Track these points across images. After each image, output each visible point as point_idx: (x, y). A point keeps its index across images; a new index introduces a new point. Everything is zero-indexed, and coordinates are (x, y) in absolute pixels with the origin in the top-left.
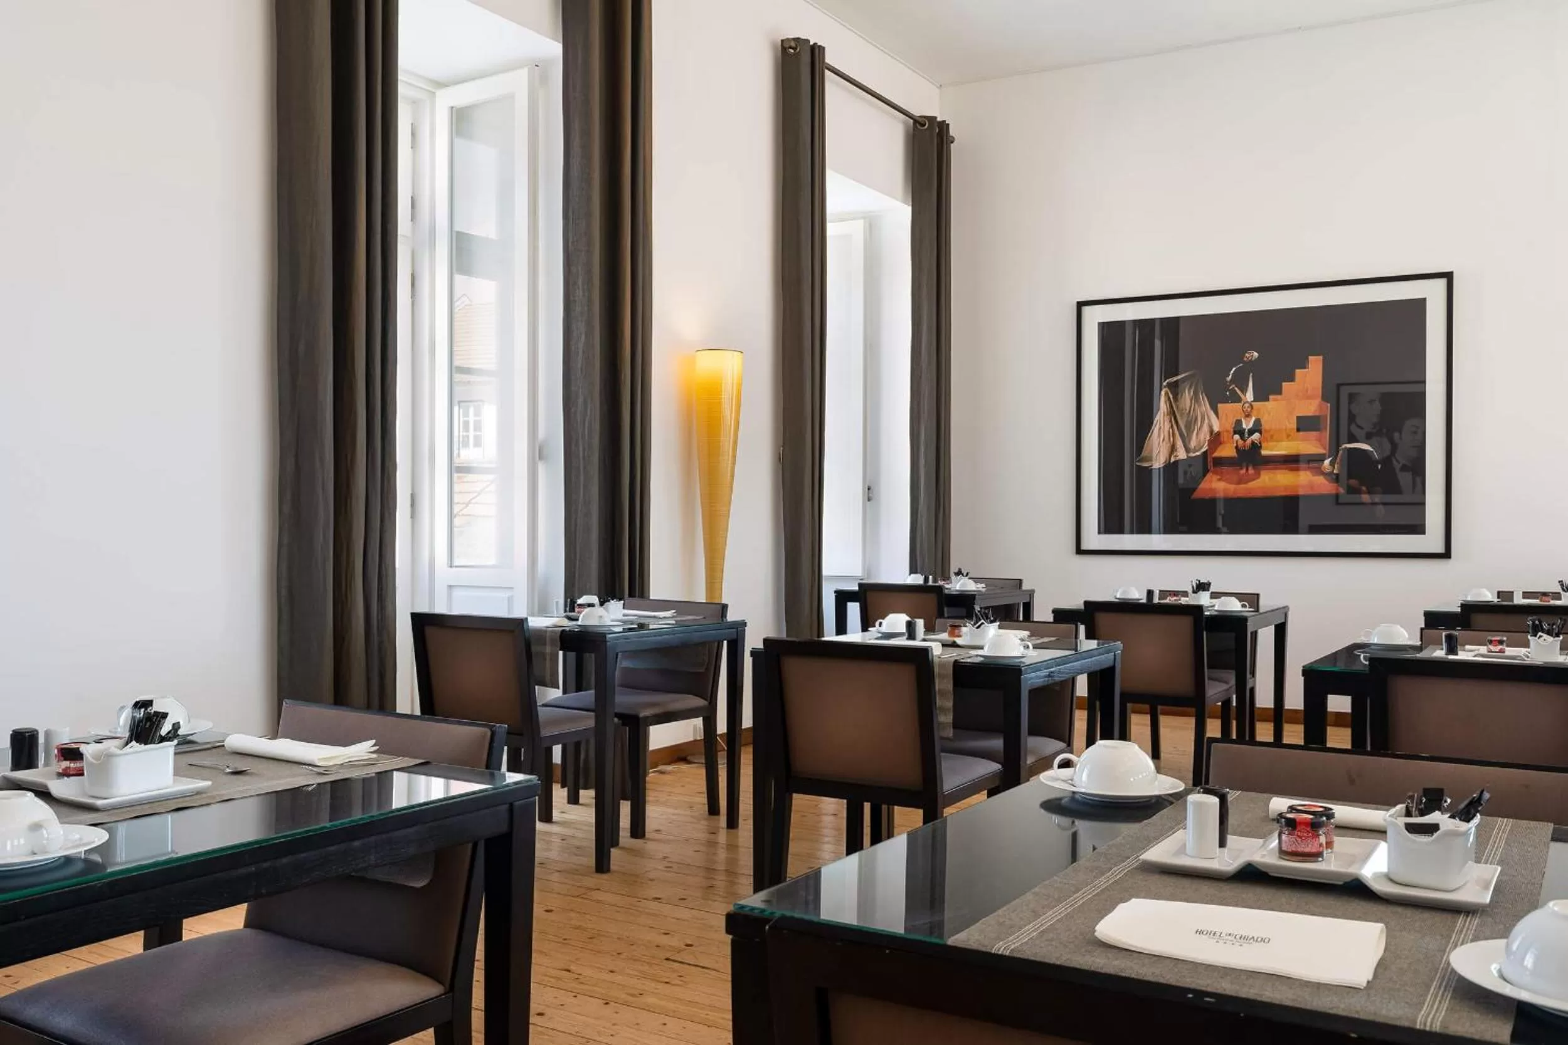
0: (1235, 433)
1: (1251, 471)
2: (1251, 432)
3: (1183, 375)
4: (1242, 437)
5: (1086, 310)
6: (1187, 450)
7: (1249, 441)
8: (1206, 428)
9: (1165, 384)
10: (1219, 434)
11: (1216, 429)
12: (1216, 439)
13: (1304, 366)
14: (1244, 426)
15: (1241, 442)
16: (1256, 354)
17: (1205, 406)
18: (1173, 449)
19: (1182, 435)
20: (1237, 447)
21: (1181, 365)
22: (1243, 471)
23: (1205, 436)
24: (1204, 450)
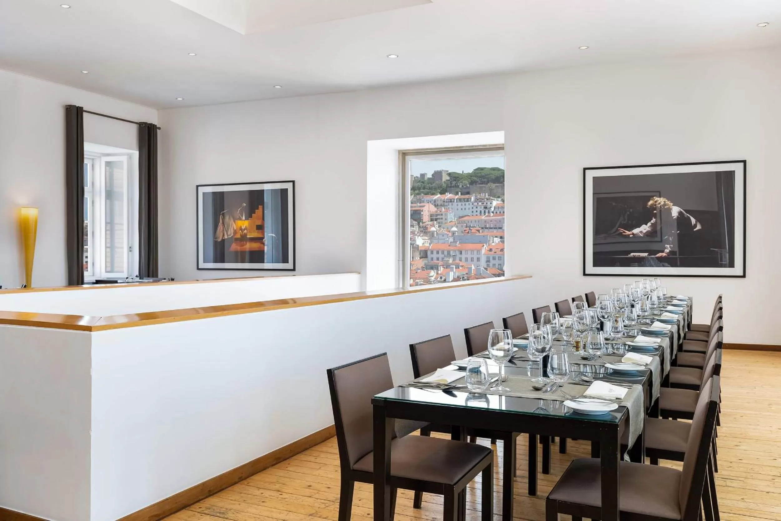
0: (240, 230)
1: (244, 243)
2: (244, 230)
3: (226, 211)
4: (242, 231)
5: (199, 188)
6: (228, 236)
7: (244, 233)
8: (232, 228)
9: (221, 213)
10: (236, 230)
11: (235, 229)
12: (235, 232)
13: (258, 209)
14: (242, 228)
15: (242, 233)
16: (245, 205)
17: (232, 221)
18: (224, 235)
19: (226, 231)
20: (241, 235)
21: (225, 208)
22: (242, 243)
23: (232, 231)
24: (232, 235)
